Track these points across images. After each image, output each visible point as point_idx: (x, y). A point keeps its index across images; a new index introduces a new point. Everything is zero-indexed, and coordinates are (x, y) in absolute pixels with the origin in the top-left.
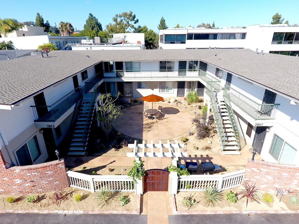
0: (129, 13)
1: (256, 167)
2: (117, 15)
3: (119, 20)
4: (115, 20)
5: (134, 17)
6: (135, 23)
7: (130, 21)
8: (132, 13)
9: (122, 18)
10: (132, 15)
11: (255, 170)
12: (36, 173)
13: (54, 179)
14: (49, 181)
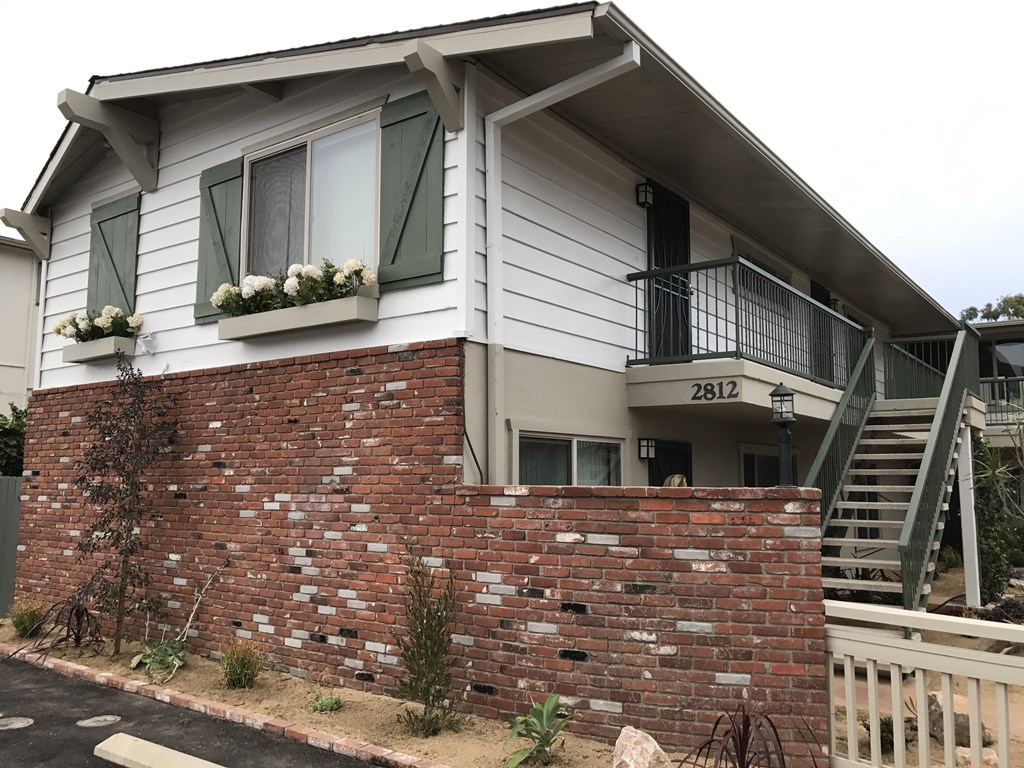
13: (719, 640)
14: (685, 639)
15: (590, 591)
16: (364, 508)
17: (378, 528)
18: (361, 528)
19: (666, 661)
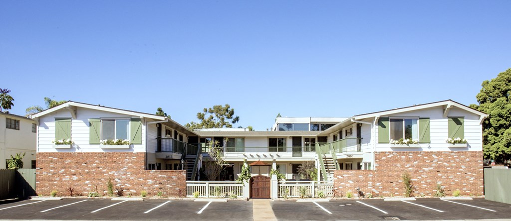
0: (224, 106)
1: (340, 175)
2: (206, 110)
3: (207, 117)
4: (201, 117)
5: (232, 113)
6: (234, 122)
7: (225, 119)
8: (229, 107)
9: (214, 115)
10: (229, 109)
11: (340, 177)
12: (165, 176)
13: (176, 185)
14: (173, 186)
15: (162, 181)
16: (129, 173)
17: (132, 175)
18: (129, 176)
19: (171, 188)
